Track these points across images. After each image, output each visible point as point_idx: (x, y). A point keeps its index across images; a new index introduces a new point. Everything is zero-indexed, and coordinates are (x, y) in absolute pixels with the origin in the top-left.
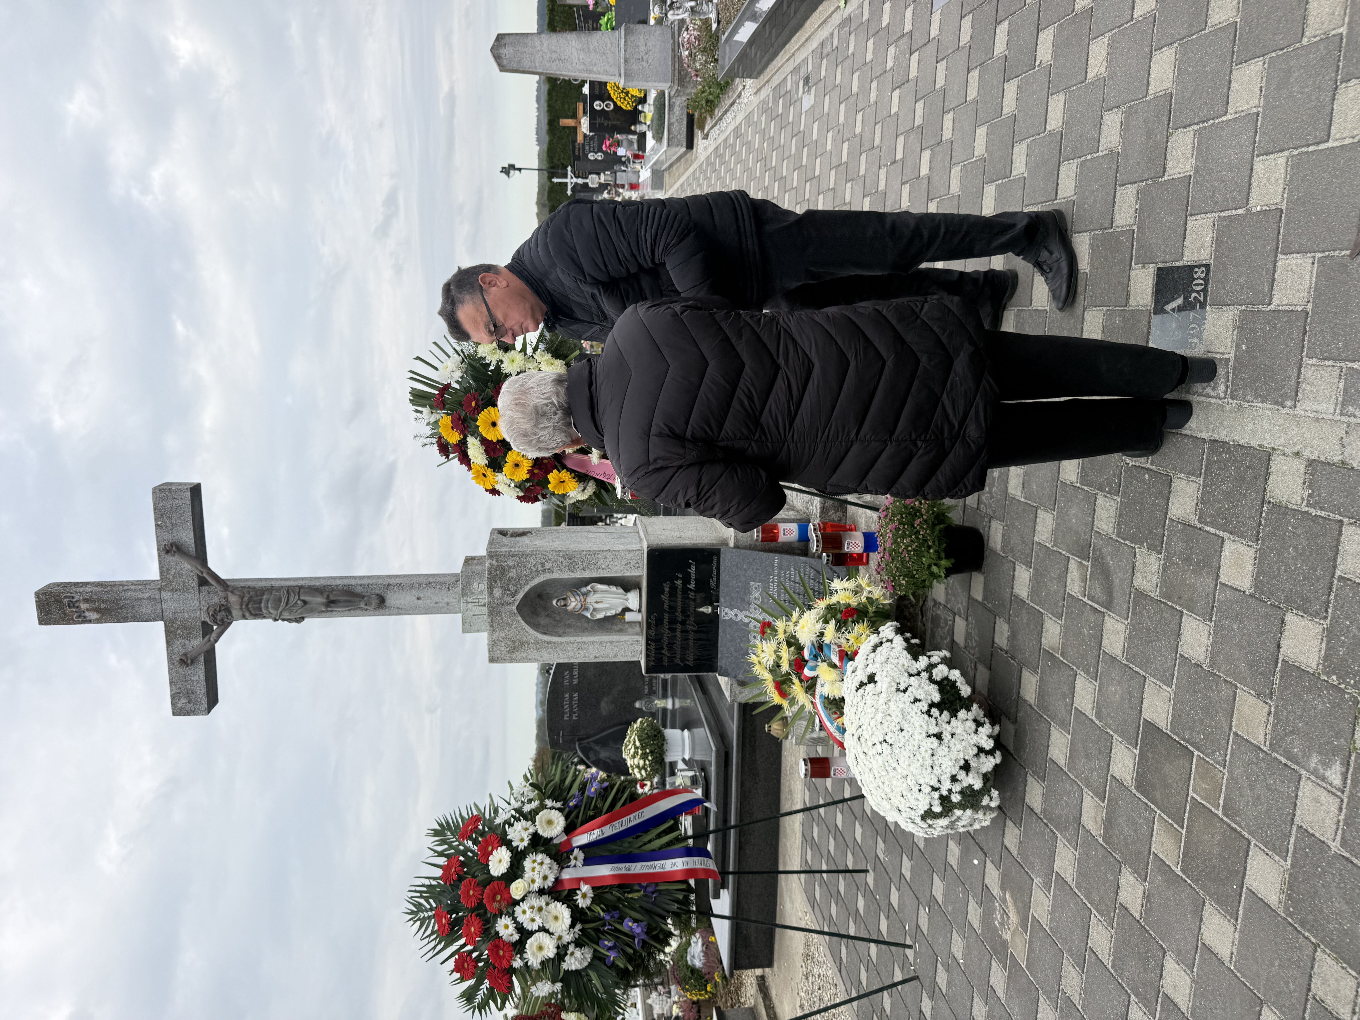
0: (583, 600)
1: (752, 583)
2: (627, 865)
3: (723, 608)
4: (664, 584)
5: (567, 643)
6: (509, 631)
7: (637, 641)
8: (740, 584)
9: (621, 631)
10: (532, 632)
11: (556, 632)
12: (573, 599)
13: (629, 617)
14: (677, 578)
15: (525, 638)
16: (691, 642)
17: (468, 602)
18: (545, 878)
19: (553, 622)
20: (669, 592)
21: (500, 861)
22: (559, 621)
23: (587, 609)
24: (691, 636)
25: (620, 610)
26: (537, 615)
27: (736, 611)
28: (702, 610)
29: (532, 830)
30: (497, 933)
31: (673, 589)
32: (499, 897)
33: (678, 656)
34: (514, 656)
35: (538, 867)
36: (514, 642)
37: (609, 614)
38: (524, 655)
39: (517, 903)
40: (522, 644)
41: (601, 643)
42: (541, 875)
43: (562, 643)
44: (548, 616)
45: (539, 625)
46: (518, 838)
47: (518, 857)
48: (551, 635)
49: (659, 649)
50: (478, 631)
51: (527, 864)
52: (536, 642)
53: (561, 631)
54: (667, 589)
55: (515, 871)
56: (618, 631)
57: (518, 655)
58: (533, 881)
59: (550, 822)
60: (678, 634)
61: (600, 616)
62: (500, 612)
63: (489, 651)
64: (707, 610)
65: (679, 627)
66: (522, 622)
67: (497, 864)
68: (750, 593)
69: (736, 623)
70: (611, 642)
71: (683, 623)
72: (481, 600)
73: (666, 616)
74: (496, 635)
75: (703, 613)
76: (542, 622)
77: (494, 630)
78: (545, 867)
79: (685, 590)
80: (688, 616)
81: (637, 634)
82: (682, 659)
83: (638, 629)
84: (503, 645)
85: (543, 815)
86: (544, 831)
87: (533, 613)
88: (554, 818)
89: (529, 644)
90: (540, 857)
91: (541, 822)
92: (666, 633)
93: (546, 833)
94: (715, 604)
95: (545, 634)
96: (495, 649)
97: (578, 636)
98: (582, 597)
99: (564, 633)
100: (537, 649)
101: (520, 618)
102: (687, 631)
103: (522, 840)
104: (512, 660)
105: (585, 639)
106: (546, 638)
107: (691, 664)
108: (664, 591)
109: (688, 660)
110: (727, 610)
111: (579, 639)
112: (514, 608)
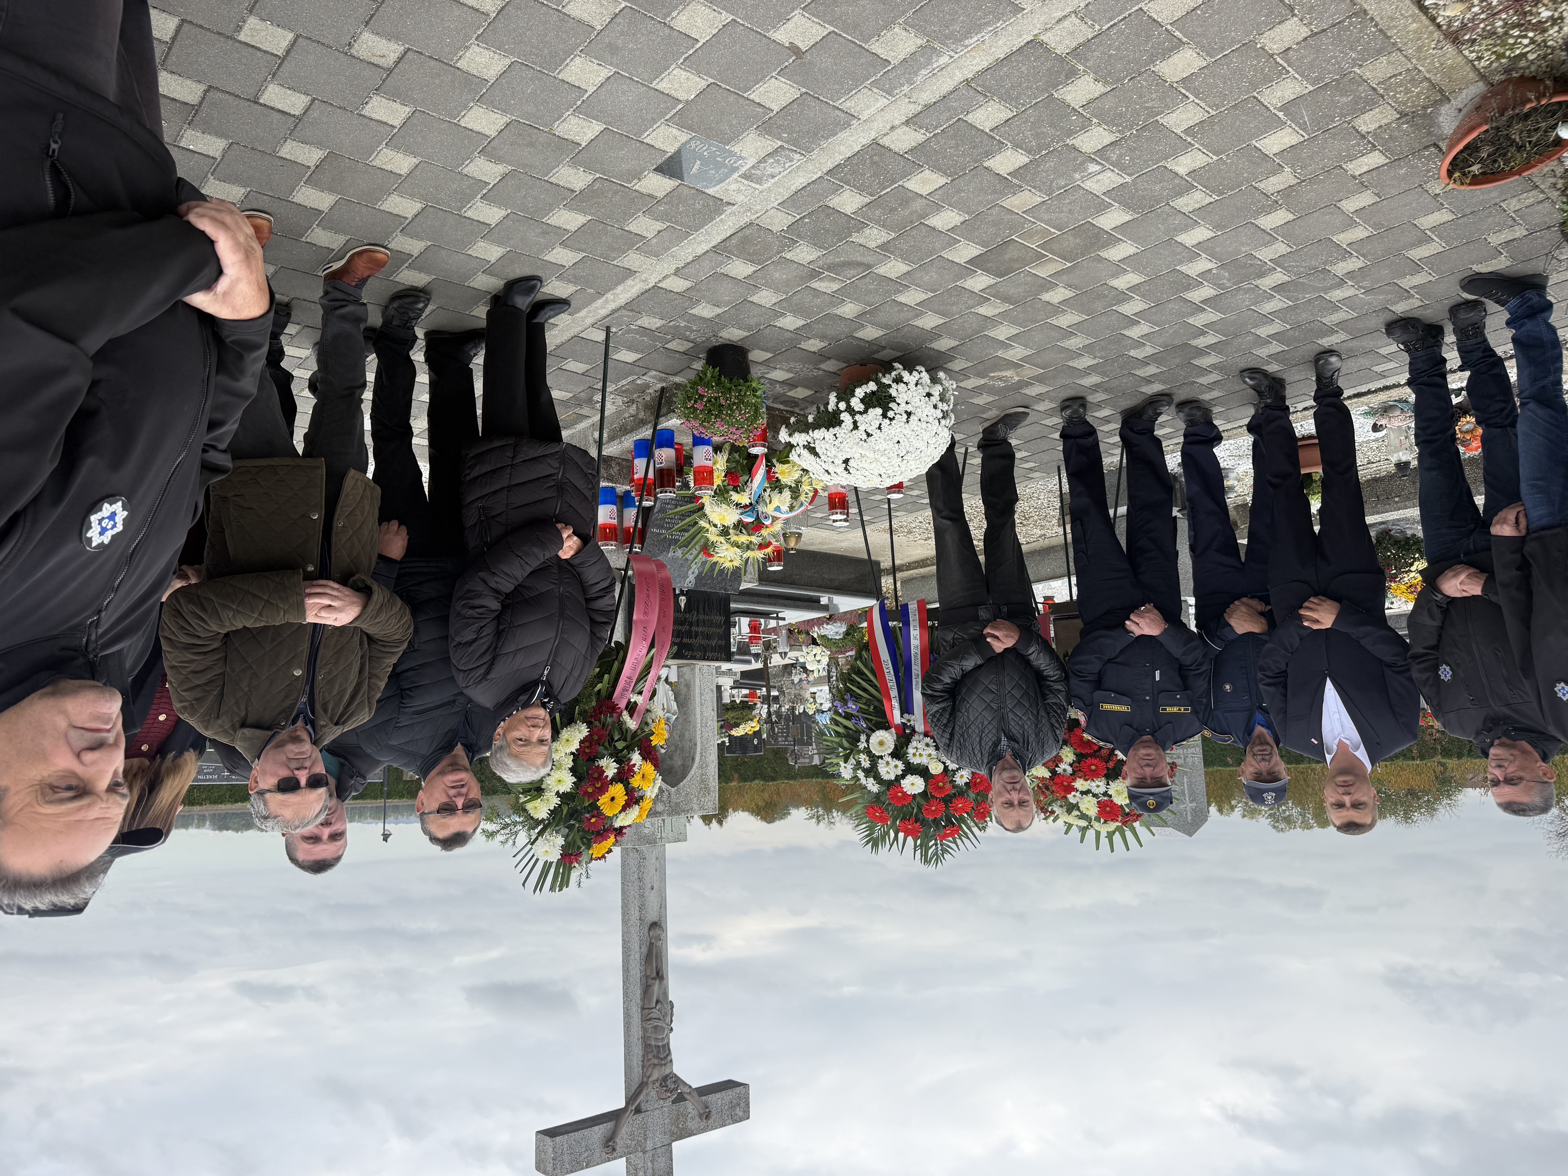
1: (670, 555)
2: (914, 677)
3: (685, 585)
5: (702, 737)
6: (692, 794)
7: (700, 669)
9: (688, 686)
10: (692, 772)
11: (691, 748)
13: (673, 679)
15: (698, 778)
16: (707, 618)
17: (661, 838)
18: (927, 745)
21: (913, 784)
22: (677, 747)
24: (701, 617)
25: (668, 686)
26: (672, 768)
27: (690, 572)
28: (682, 604)
29: (889, 759)
30: (966, 784)
32: (941, 784)
33: (717, 631)
35: (920, 751)
36: (701, 788)
37: (673, 698)
38: (711, 778)
39: (946, 768)
40: (703, 781)
41: (701, 704)
42: (926, 748)
43: (702, 743)
44: (671, 758)
45: (683, 765)
46: (894, 770)
47: (911, 769)
48: (695, 753)
50: (686, 827)
51: (915, 761)
52: (701, 767)
53: (687, 745)
55: (922, 771)
56: (689, 688)
57: (711, 784)
58: (930, 755)
59: (881, 743)
60: (700, 629)
61: (674, 706)
62: (676, 804)
64: (683, 600)
65: (694, 629)
66: (685, 781)
67: (915, 787)
69: (699, 573)
70: (701, 695)
71: (691, 625)
72: (660, 824)
73: (685, 641)
74: (696, 807)
75: (685, 604)
76: (680, 763)
78: (919, 746)
80: (685, 619)
81: (693, 669)
82: (720, 626)
83: (685, 669)
84: (703, 799)
85: (876, 750)
86: (890, 747)
87: (670, 772)
88: (878, 740)
89: (703, 774)
90: (911, 751)
91: (882, 751)
92: (700, 641)
93: (890, 746)
94: (677, 592)
95: (693, 759)
97: (695, 727)
99: (690, 740)
100: (707, 766)
101: (682, 784)
102: (698, 621)
103: (896, 766)
105: (699, 721)
106: (697, 758)
107: (723, 619)
110: (687, 581)
111: (699, 726)
112: (673, 790)
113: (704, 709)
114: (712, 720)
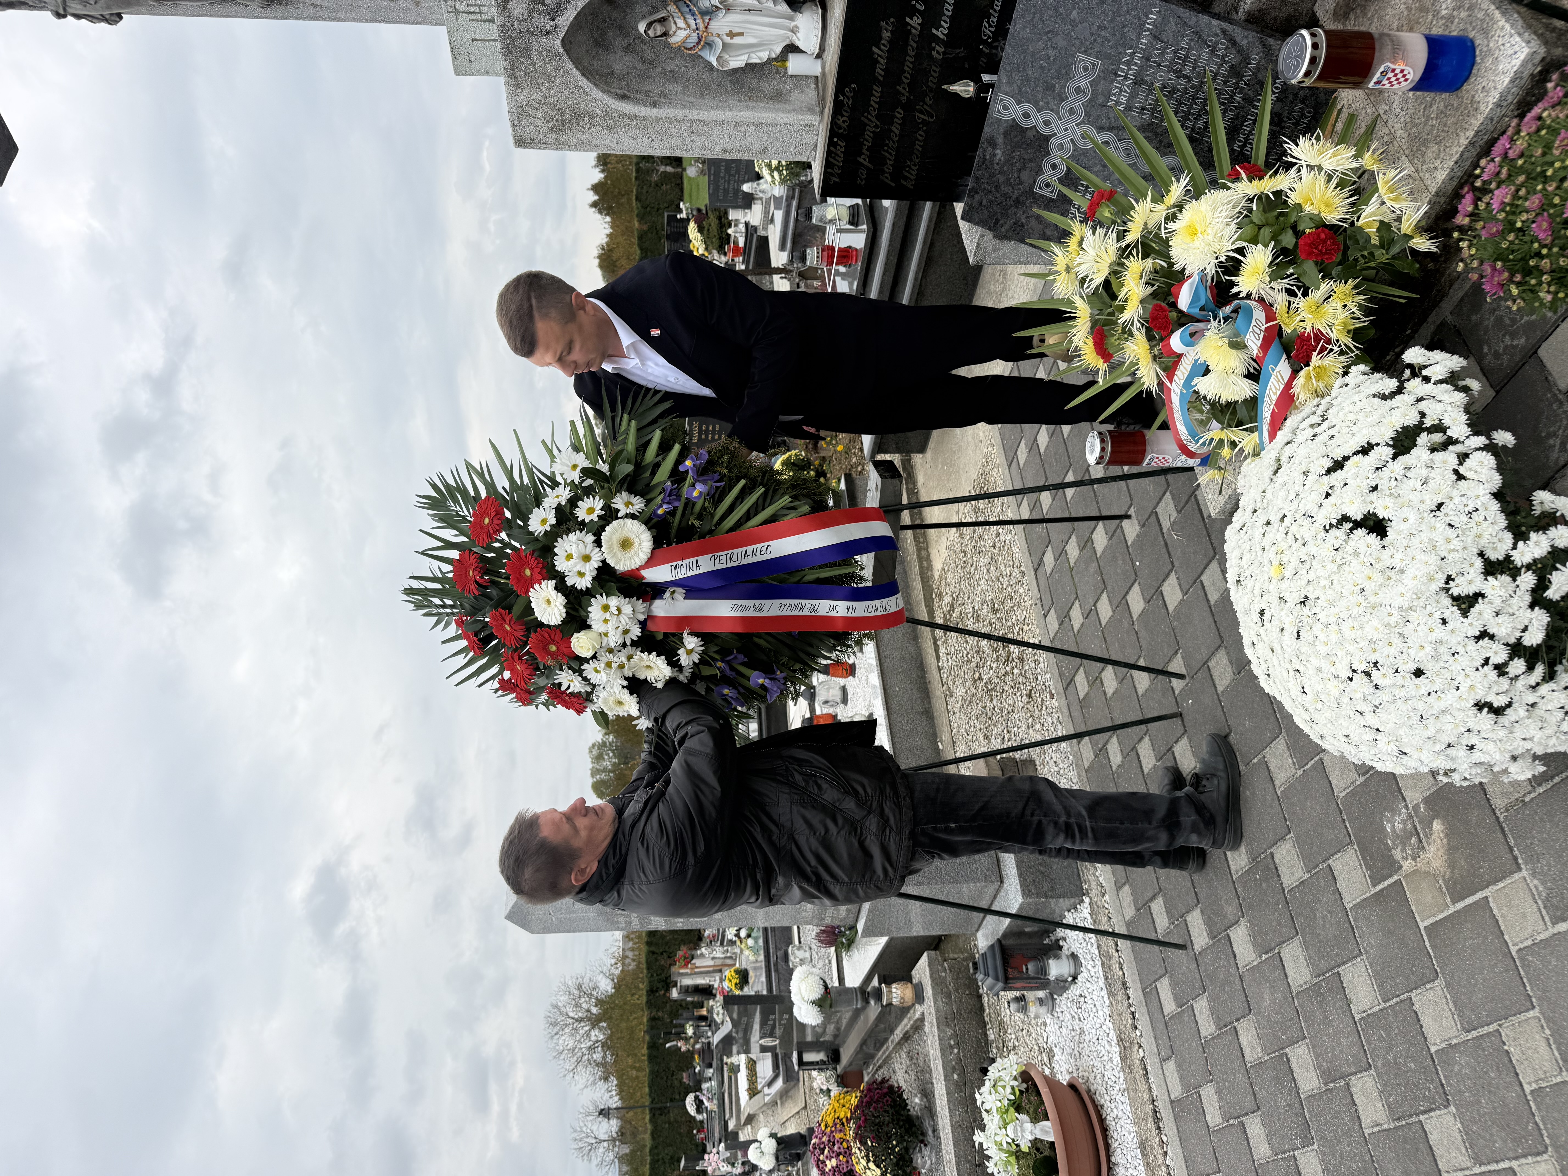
0: (702, 26)
1: (1082, 56)
3: (1002, 96)
4: (883, 24)
5: (669, 120)
6: (549, 89)
7: (810, 126)
8: (1051, 52)
9: (777, 97)
10: (596, 93)
11: (647, 94)
12: (681, 23)
13: (795, 65)
14: (913, 12)
15: (582, 106)
16: (918, 146)
17: (457, 12)
19: (640, 66)
20: (890, 42)
21: (548, 602)
22: (651, 63)
23: (710, 45)
24: (922, 134)
25: (778, 50)
26: (607, 49)
27: (1029, 107)
28: (955, 88)
31: (902, 33)
33: (888, 169)
34: (563, 138)
35: (614, 617)
36: (562, 112)
37: (754, 59)
38: (585, 137)
40: (578, 116)
41: (737, 124)
42: (621, 625)
43: (659, 120)
44: (628, 49)
45: (612, 73)
47: (577, 601)
48: (636, 101)
49: (852, 152)
50: (488, 73)
51: (594, 610)
52: (607, 115)
53: (654, 87)
54: (886, 35)
55: (576, 620)
56: (772, 98)
57: (573, 136)
58: (606, 634)
59: (626, 543)
60: (896, 128)
61: (737, 62)
62: (528, 49)
63: (514, 126)
64: (965, 89)
65: (899, 114)
66: (576, 72)
67: (544, 606)
68: (1068, 77)
69: (1024, 130)
70: (758, 125)
71: (909, 107)
72: (485, 9)
73: (877, 90)
74: (523, 96)
75: (956, 95)
76: (618, 67)
77: (518, 86)
78: (624, 615)
79: (926, 38)
80: (923, 96)
81: (811, 110)
82: (896, 175)
83: (811, 94)
84: (539, 115)
85: (613, 532)
86: (618, 560)
87: (597, 44)
88: (633, 535)
89: (592, 117)
90: (614, 600)
91: (610, 546)
92: (872, 124)
93: (619, 563)
94: (986, 78)
95: (624, 97)
96: (524, 122)
97: (692, 106)
98: (699, 21)
99: (663, 95)
100: (610, 129)
101: (571, 65)
102: (914, 124)
103: (581, 573)
104: (559, 145)
105: (704, 115)
106: (626, 107)
107: (909, 185)
108: (881, 38)
109: (906, 178)
110: (1009, 101)
111: (693, 114)
112: (558, 43)
113: (728, 130)
114: (704, 147)
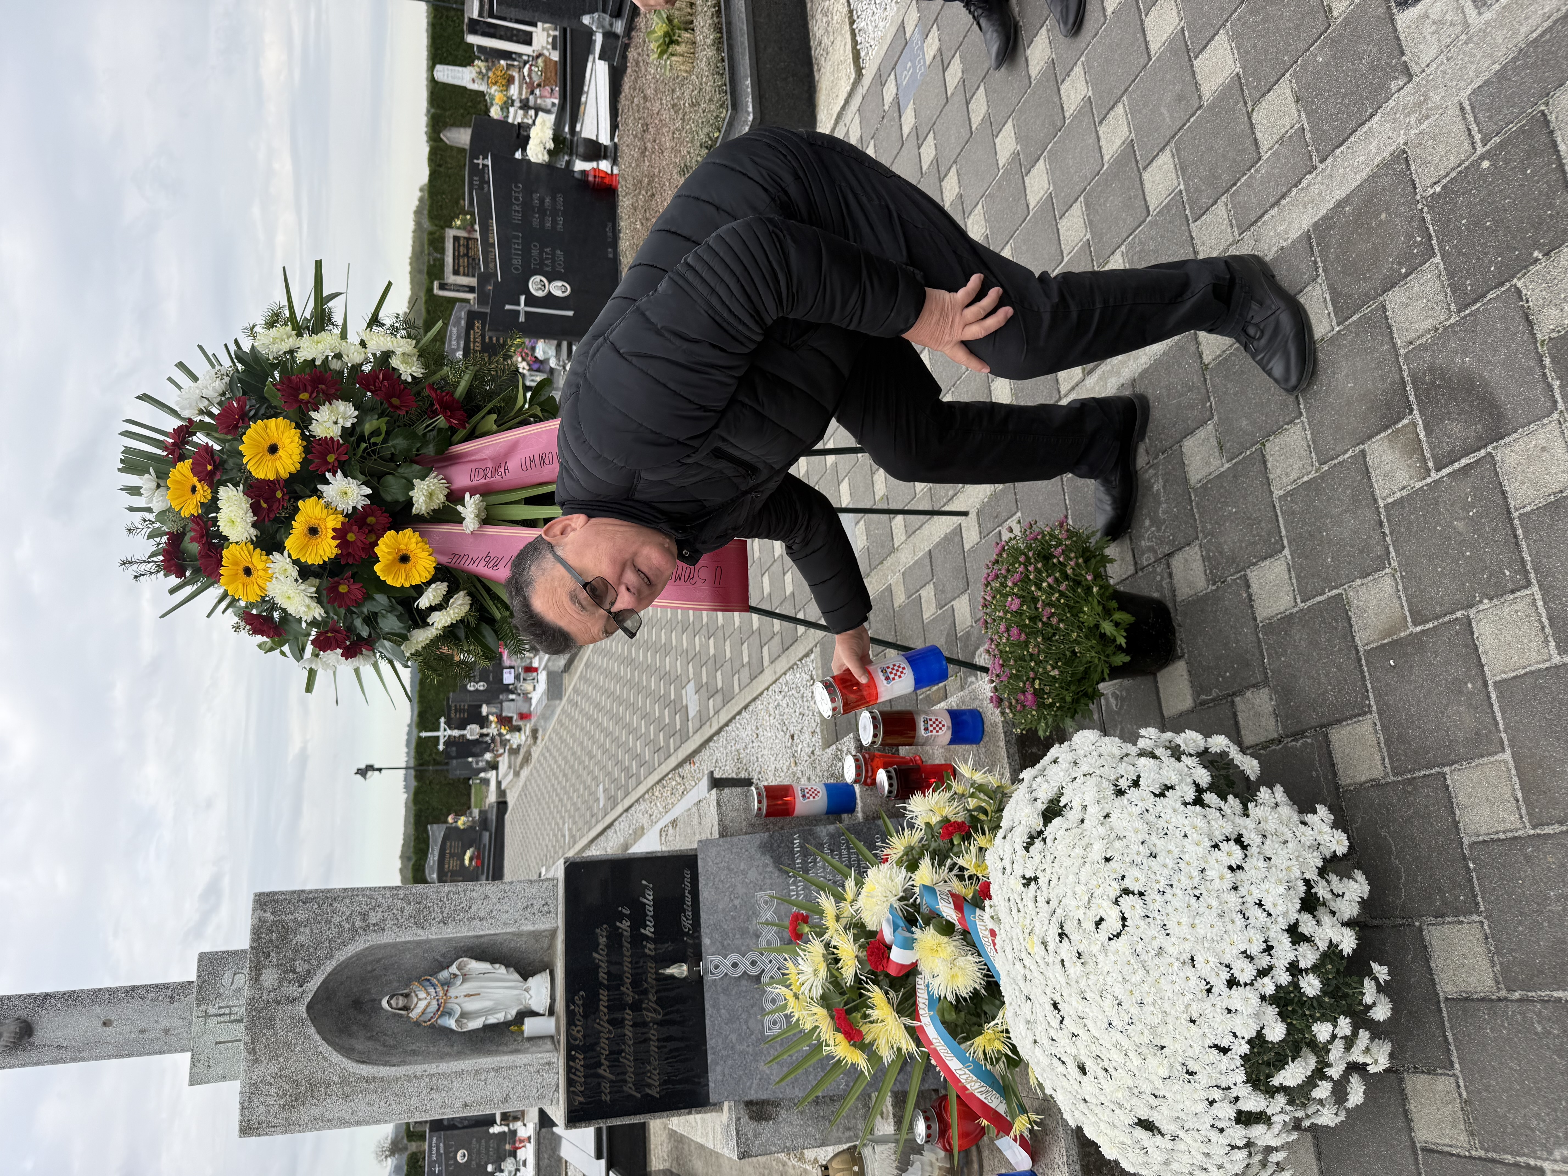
0: (441, 994)
3: (710, 958)
4: (598, 931)
5: (409, 1078)
6: (287, 1059)
7: (549, 1064)
8: (736, 902)
9: (516, 1051)
10: (336, 1058)
11: (387, 1062)
14: (621, 917)
15: (320, 1074)
16: (653, 1046)
17: (207, 1016)
19: (381, 1048)
20: (607, 946)
23: (449, 1013)
24: (653, 1033)
27: (734, 957)
28: (670, 971)
31: (615, 937)
33: (630, 1078)
34: (294, 1118)
36: (297, 1083)
37: (492, 1020)
38: (317, 1112)
40: (313, 1087)
41: (477, 1072)
43: (397, 1079)
45: (353, 1050)
48: (377, 1063)
49: (592, 1066)
50: (224, 1078)
52: (344, 1081)
53: (394, 1059)
54: (603, 940)
56: (510, 1052)
57: (305, 1113)
60: (629, 1032)
62: (273, 1019)
63: (243, 1108)
64: (679, 970)
65: (628, 1015)
66: (317, 1037)
68: (756, 914)
69: (738, 980)
70: (497, 1070)
71: (636, 1007)
72: (235, 1009)
73: (604, 995)
74: (258, 1072)
75: (672, 977)
77: (256, 1061)
79: (638, 939)
80: (645, 992)
82: (639, 1085)
84: (273, 1091)
89: (328, 1086)
92: (606, 1031)
95: (363, 1062)
96: (256, 1102)
97: (431, 1063)
98: (439, 989)
99: (403, 1061)
100: (346, 1097)
102: (645, 1024)
104: (288, 1127)
105: (443, 1067)
106: (365, 1069)
107: (654, 1092)
108: (598, 944)
109: (649, 1086)
110: (716, 959)
111: (432, 1068)
112: (303, 1008)
113: (468, 1080)
114: (444, 1106)
